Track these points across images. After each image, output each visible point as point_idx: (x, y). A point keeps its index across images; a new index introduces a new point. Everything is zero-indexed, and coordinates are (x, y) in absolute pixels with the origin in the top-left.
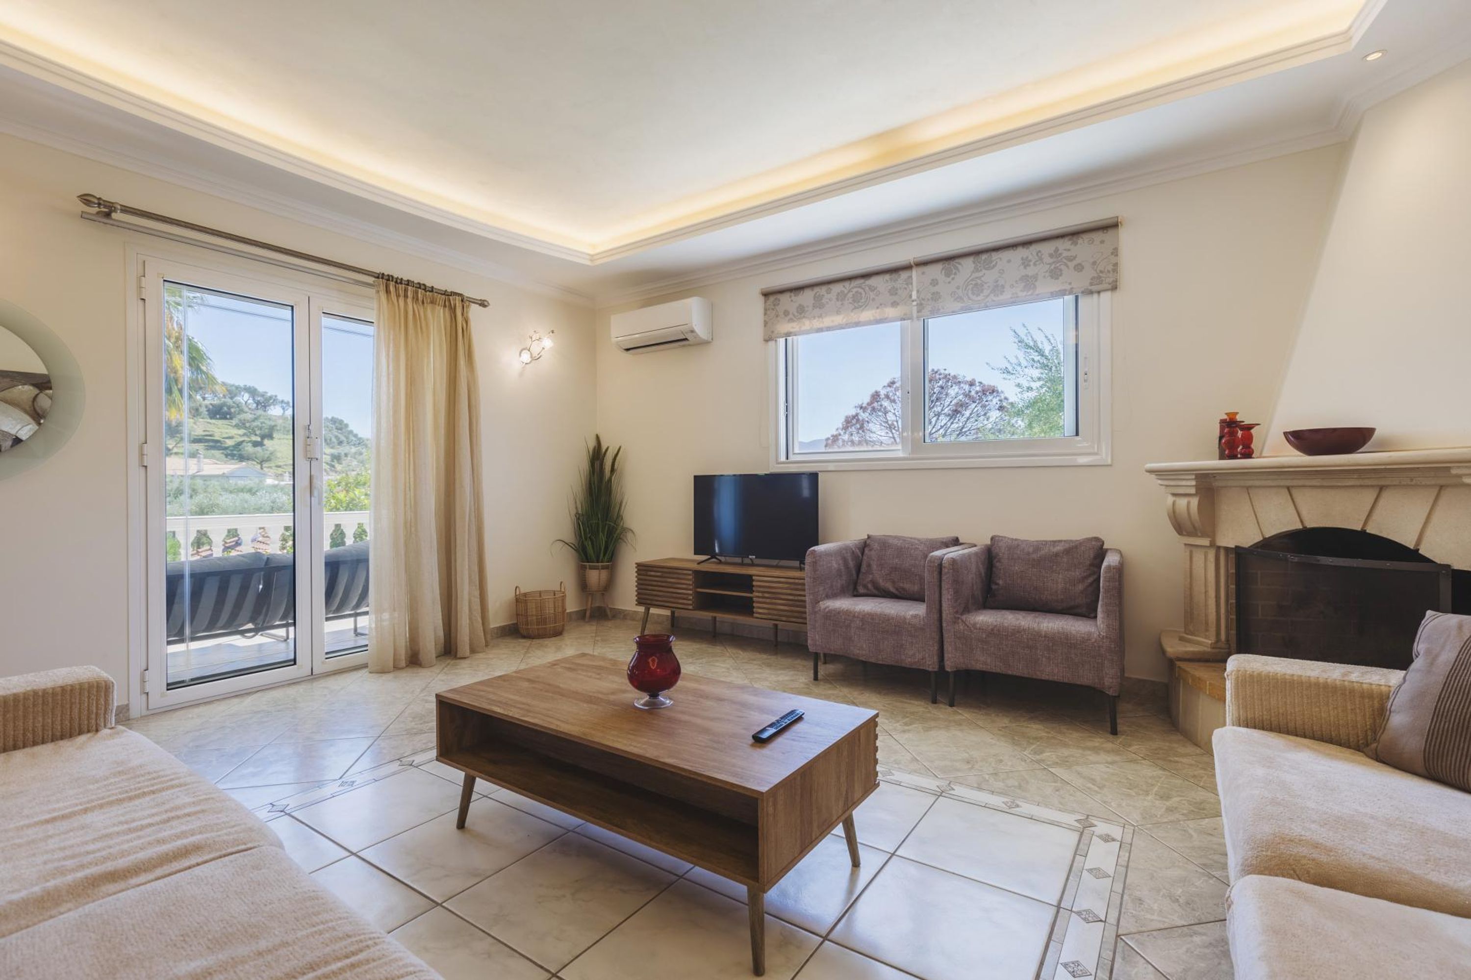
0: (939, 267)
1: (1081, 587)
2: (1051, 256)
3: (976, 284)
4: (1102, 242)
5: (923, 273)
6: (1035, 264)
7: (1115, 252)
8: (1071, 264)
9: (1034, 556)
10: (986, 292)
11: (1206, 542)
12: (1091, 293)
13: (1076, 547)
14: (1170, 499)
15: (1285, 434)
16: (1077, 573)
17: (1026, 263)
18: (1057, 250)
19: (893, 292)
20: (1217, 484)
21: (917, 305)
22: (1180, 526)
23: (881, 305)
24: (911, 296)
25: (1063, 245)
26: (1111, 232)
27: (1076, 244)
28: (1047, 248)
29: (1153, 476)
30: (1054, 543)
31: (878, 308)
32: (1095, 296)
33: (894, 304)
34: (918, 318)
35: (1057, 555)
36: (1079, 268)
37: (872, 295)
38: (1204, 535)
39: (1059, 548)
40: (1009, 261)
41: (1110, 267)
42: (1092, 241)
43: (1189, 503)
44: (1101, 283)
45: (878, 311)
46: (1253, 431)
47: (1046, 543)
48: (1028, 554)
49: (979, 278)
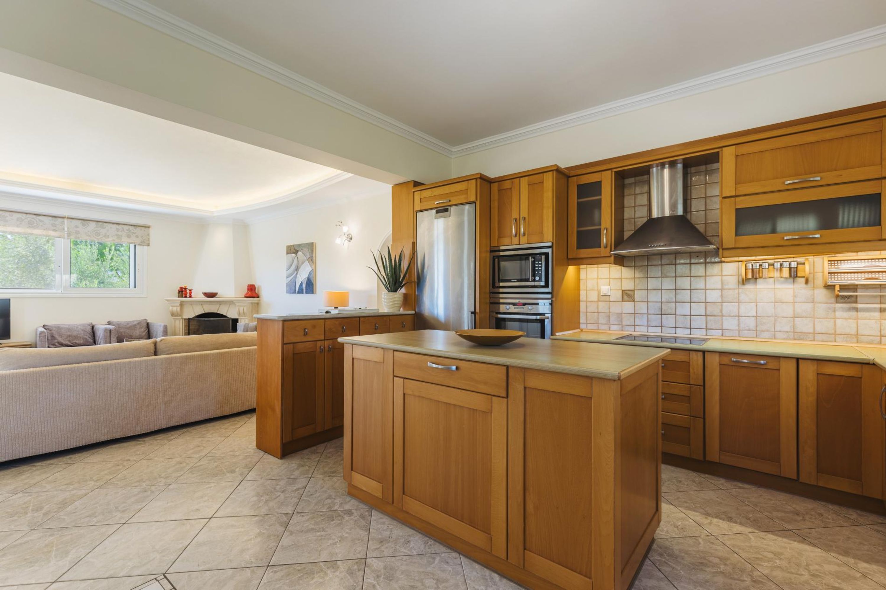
0: (80, 221)
1: (144, 334)
2: (127, 230)
3: (97, 232)
4: (144, 231)
5: (71, 222)
6: (121, 231)
7: (149, 235)
8: (135, 235)
9: (128, 326)
10: (101, 236)
11: (180, 318)
12: (141, 245)
13: (140, 322)
14: (171, 308)
15: (203, 293)
16: (143, 330)
17: (118, 230)
18: (129, 229)
19: (54, 225)
20: (184, 303)
21: (68, 233)
22: (173, 315)
23: (46, 229)
24: (64, 229)
25: (132, 228)
26: (147, 229)
27: (136, 229)
28: (126, 227)
29: (166, 301)
30: (134, 321)
31: (44, 230)
32: (142, 246)
33: (54, 230)
34: (68, 239)
35: (135, 325)
36: (137, 237)
37: (41, 224)
38: (180, 316)
39: (135, 323)
40: (111, 228)
41: (147, 239)
42: (141, 230)
43: (177, 309)
44: (144, 243)
45: (45, 231)
46: (192, 291)
47: (130, 322)
48: (125, 325)
49: (98, 230)
